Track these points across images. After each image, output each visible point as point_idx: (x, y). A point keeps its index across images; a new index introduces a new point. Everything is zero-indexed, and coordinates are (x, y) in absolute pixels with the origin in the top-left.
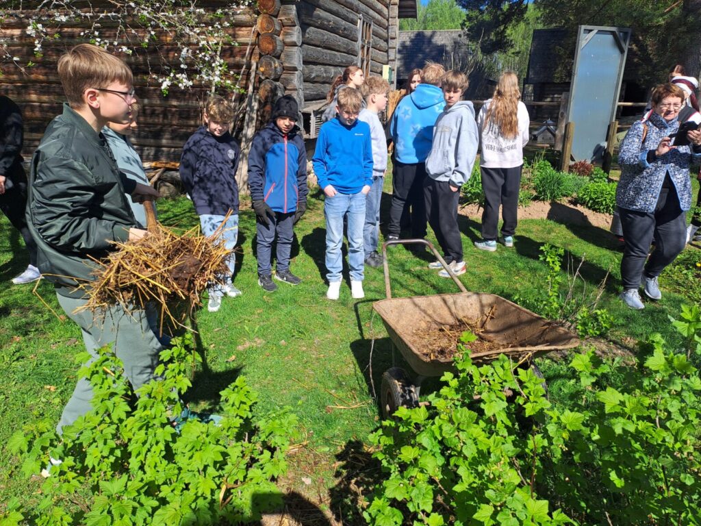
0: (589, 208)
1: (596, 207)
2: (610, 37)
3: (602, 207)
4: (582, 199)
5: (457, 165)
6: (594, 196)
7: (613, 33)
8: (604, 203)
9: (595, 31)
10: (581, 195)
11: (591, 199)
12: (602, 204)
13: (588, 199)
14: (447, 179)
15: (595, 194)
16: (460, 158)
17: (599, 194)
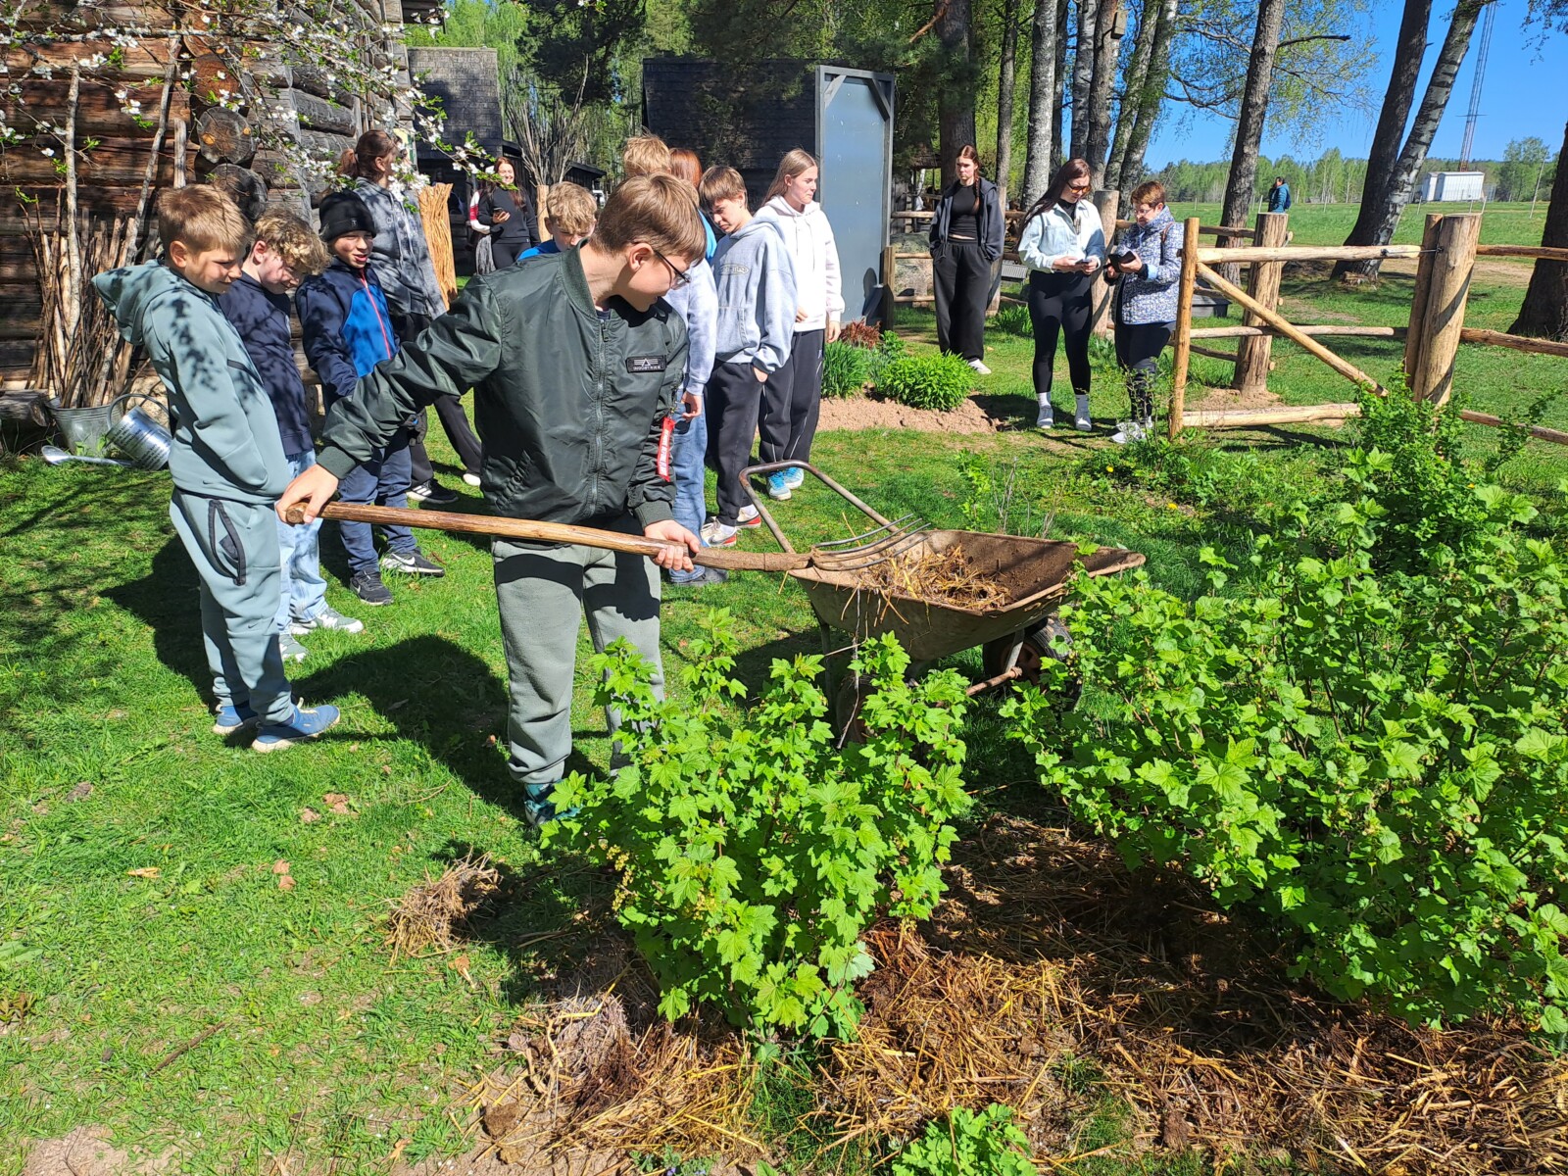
0: (905, 403)
1: (917, 399)
2: (863, 89)
3: (927, 399)
4: (891, 386)
5: (765, 334)
6: (911, 381)
7: (867, 81)
8: (929, 390)
9: (842, 78)
10: (888, 382)
11: (906, 386)
12: (926, 393)
13: (902, 386)
14: (749, 359)
15: (912, 376)
16: (770, 322)
17: (918, 376)
